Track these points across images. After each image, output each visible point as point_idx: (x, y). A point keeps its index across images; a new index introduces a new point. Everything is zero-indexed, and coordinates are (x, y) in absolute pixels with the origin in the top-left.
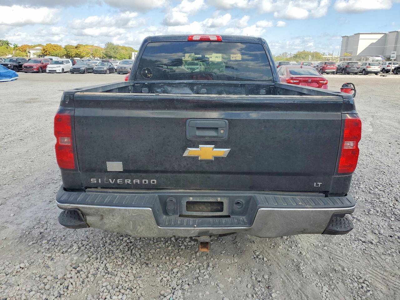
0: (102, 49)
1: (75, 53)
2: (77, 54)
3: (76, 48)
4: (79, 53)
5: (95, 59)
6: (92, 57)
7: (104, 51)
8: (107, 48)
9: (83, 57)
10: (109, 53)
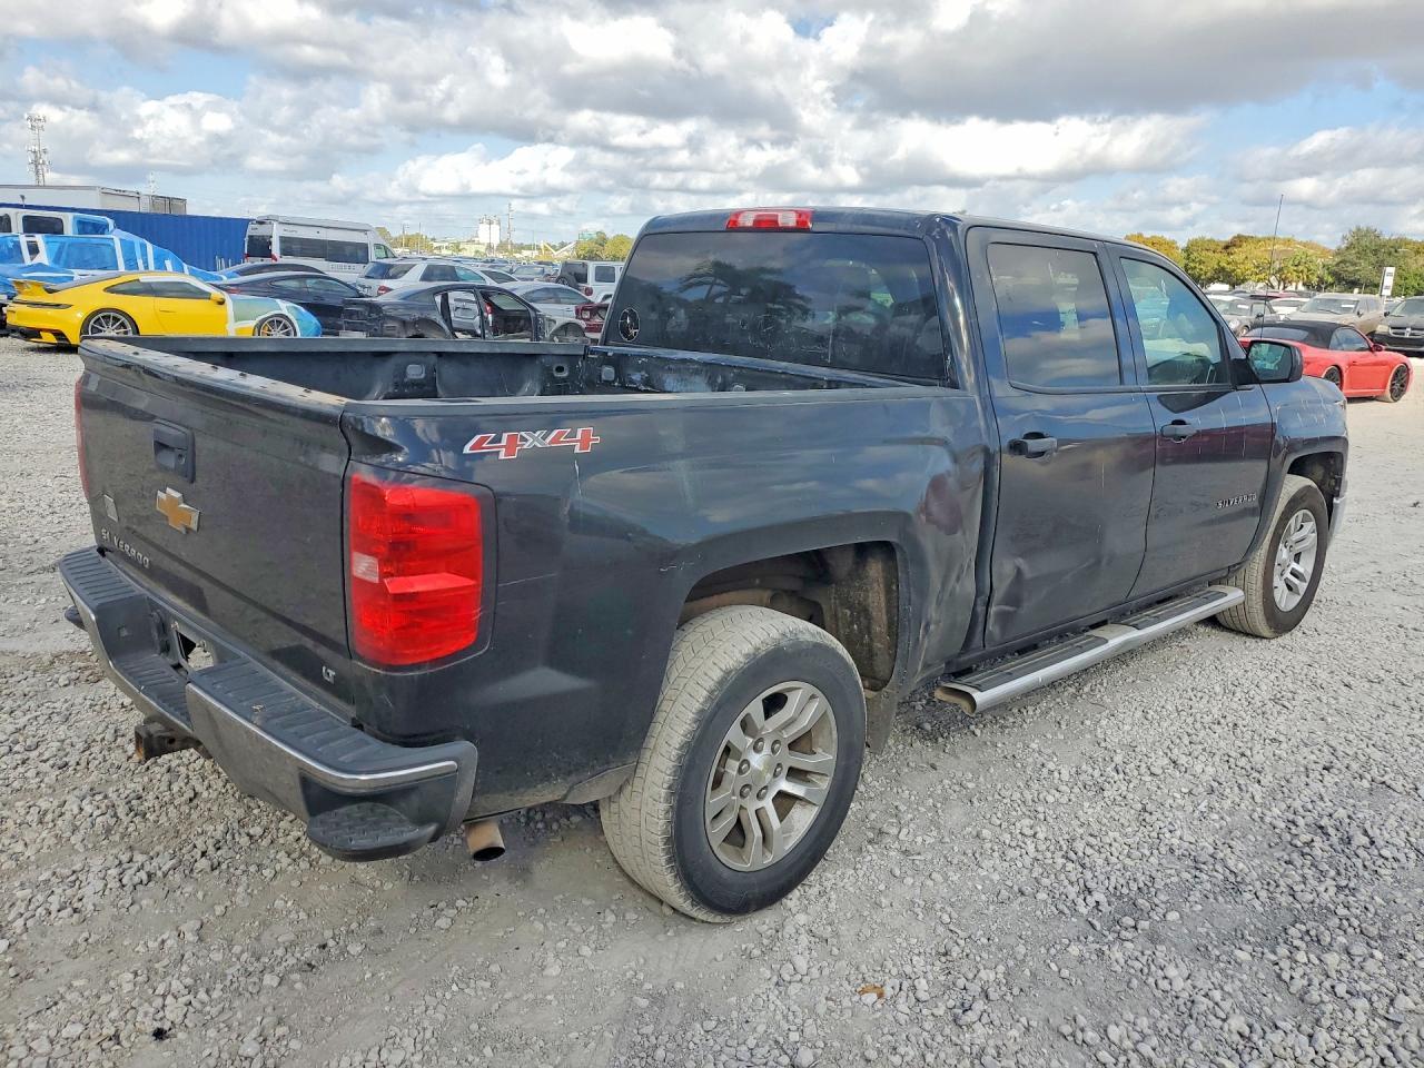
0: (1325, 252)
1: (1216, 266)
2: (1223, 269)
3: (1227, 247)
4: (1229, 268)
5: (1289, 288)
6: (1275, 284)
7: (1331, 261)
8: (1348, 248)
9: (1243, 281)
10: (1351, 269)
